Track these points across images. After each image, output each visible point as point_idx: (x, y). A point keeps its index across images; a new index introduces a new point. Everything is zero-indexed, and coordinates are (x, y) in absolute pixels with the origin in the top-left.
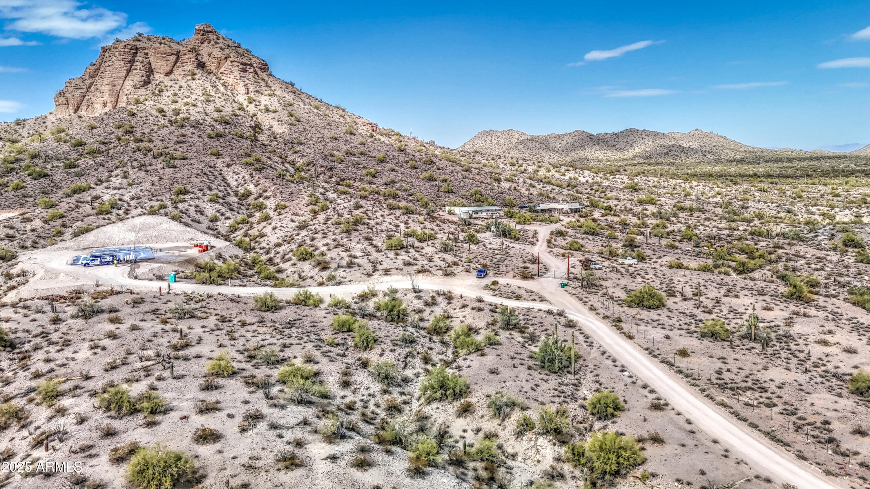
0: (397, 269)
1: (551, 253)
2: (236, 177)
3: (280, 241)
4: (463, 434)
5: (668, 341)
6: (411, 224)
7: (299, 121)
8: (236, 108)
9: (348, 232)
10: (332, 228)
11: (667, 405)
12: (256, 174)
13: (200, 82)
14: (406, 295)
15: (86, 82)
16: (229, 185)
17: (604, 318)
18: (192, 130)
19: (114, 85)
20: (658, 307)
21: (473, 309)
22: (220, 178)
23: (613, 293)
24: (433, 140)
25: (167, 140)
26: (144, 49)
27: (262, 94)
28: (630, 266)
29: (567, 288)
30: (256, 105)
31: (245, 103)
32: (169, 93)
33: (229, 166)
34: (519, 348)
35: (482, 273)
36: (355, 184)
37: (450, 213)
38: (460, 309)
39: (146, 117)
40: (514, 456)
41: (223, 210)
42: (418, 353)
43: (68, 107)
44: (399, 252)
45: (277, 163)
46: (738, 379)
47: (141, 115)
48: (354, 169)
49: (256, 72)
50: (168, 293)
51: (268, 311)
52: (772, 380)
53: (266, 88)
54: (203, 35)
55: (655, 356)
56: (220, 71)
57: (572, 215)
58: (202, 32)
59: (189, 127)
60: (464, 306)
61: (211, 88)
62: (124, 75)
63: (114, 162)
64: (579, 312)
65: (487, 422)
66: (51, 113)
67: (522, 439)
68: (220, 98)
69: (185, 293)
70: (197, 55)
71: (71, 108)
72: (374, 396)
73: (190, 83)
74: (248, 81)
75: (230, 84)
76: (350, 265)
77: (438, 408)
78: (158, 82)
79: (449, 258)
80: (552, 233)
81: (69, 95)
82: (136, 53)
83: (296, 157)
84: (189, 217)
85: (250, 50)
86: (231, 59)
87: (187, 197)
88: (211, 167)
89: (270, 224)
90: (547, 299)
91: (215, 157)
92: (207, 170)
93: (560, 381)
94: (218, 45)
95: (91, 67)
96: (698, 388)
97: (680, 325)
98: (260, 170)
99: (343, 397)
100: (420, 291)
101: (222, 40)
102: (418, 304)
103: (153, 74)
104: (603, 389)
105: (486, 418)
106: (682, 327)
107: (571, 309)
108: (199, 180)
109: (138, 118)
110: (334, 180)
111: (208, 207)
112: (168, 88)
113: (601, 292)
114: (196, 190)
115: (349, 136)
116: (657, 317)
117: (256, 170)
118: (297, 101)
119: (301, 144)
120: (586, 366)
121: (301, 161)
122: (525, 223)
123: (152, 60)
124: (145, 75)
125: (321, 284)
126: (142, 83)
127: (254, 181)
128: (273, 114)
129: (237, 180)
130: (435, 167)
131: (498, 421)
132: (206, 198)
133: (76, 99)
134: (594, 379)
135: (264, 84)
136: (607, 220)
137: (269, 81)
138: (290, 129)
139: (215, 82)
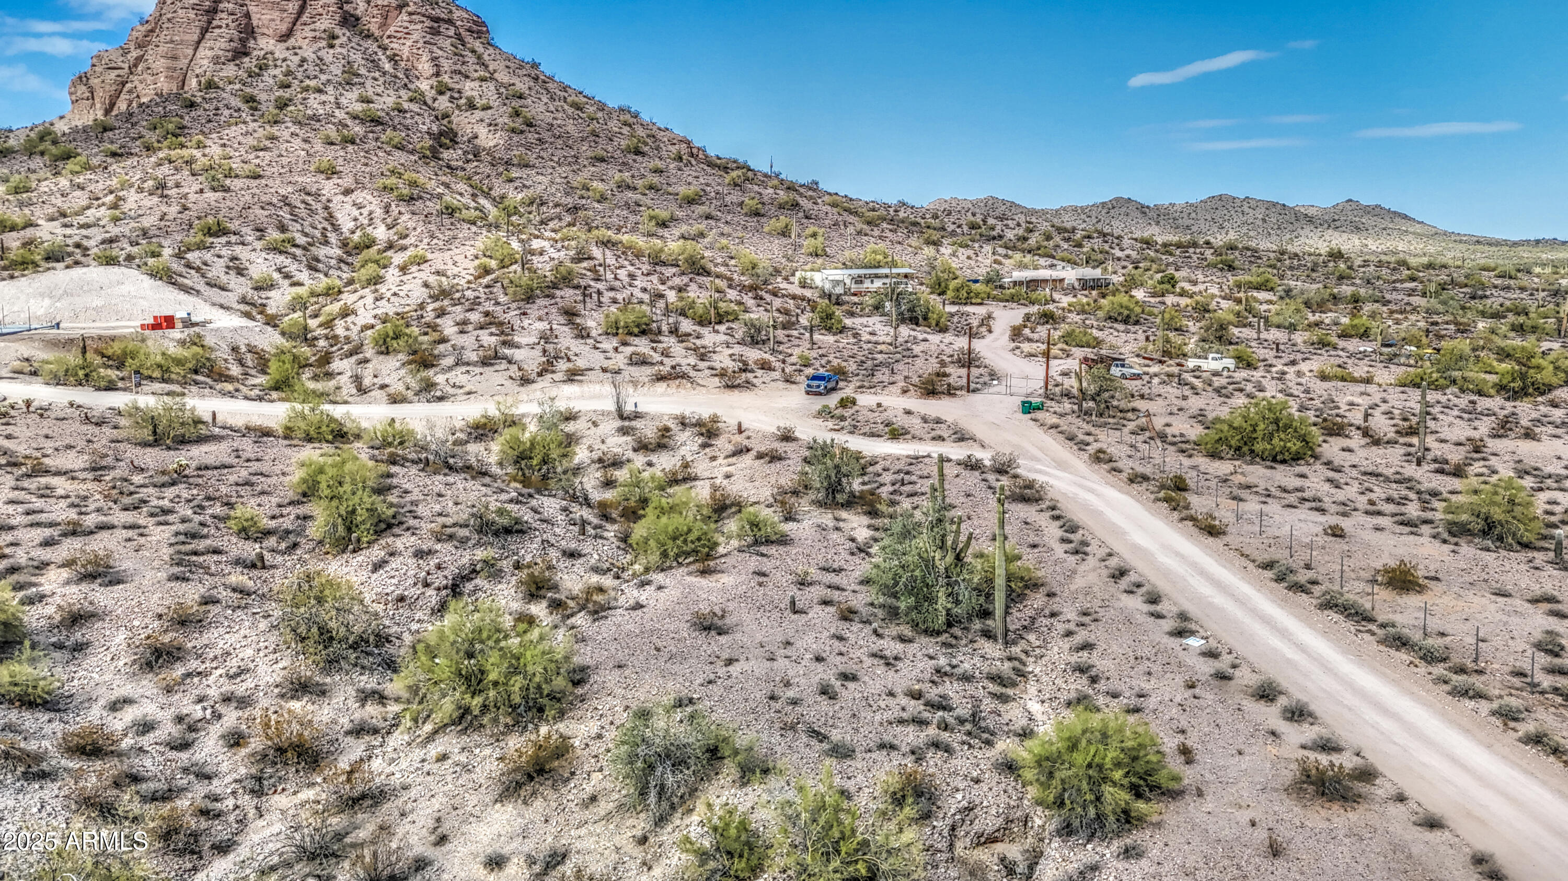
0: (604, 370)
1: (1017, 352)
2: (356, 213)
5: (1339, 546)
6: (693, 292)
8: (405, 97)
9: (529, 298)
11: (1367, 775)
12: (397, 206)
13: (344, 51)
14: (595, 424)
15: (129, 56)
16: (336, 228)
17: (1131, 481)
18: (294, 129)
19: (175, 58)
20: (1297, 458)
21: (760, 456)
22: (320, 214)
23: (1168, 425)
25: (236, 145)
27: (467, 77)
28: (1216, 374)
29: (1039, 415)
30: (452, 97)
31: (430, 92)
32: (277, 72)
33: (347, 192)
34: (845, 555)
35: (817, 381)
37: (803, 284)
38: (727, 457)
39: (217, 109)
41: (292, 267)
43: (93, 104)
44: (631, 339)
45: (461, 194)
47: (207, 106)
48: (625, 212)
49: (459, 37)
51: (156, 444)
53: (478, 67)
55: (1298, 588)
56: (388, 33)
57: (1084, 292)
59: (290, 124)
60: (740, 451)
61: (363, 62)
62: (196, 38)
63: (109, 183)
64: (1061, 465)
65: (600, 827)
66: (62, 118)
68: (376, 79)
71: (98, 106)
72: (244, 702)
73: (322, 53)
74: (440, 53)
75: (405, 57)
76: (490, 361)
77: (445, 758)
78: (263, 53)
79: (753, 355)
80: (1027, 317)
81: (96, 81)
83: (508, 189)
84: (203, 276)
86: (409, 9)
87: (224, 240)
90: (979, 436)
91: (323, 176)
92: (295, 200)
93: (942, 661)
95: (140, 28)
97: (1372, 503)
98: (410, 200)
100: (637, 416)
102: (619, 445)
103: (255, 39)
104: (1101, 700)
105: (604, 806)
106: (1379, 507)
107: (1038, 460)
108: (266, 213)
109: (200, 112)
111: (260, 260)
112: (279, 63)
113: (1131, 426)
114: (247, 230)
116: (1298, 482)
117: (401, 199)
118: (537, 92)
119: (527, 166)
120: (1053, 615)
121: (520, 196)
122: (967, 302)
123: (252, 9)
124: (236, 38)
126: (230, 55)
127: (389, 220)
128: (482, 113)
129: (356, 220)
131: (640, 823)
132: (262, 245)
133: (107, 88)
134: (1074, 658)
135: (471, 59)
136: (1164, 303)
137: (486, 57)
138: (510, 139)
139: (376, 53)
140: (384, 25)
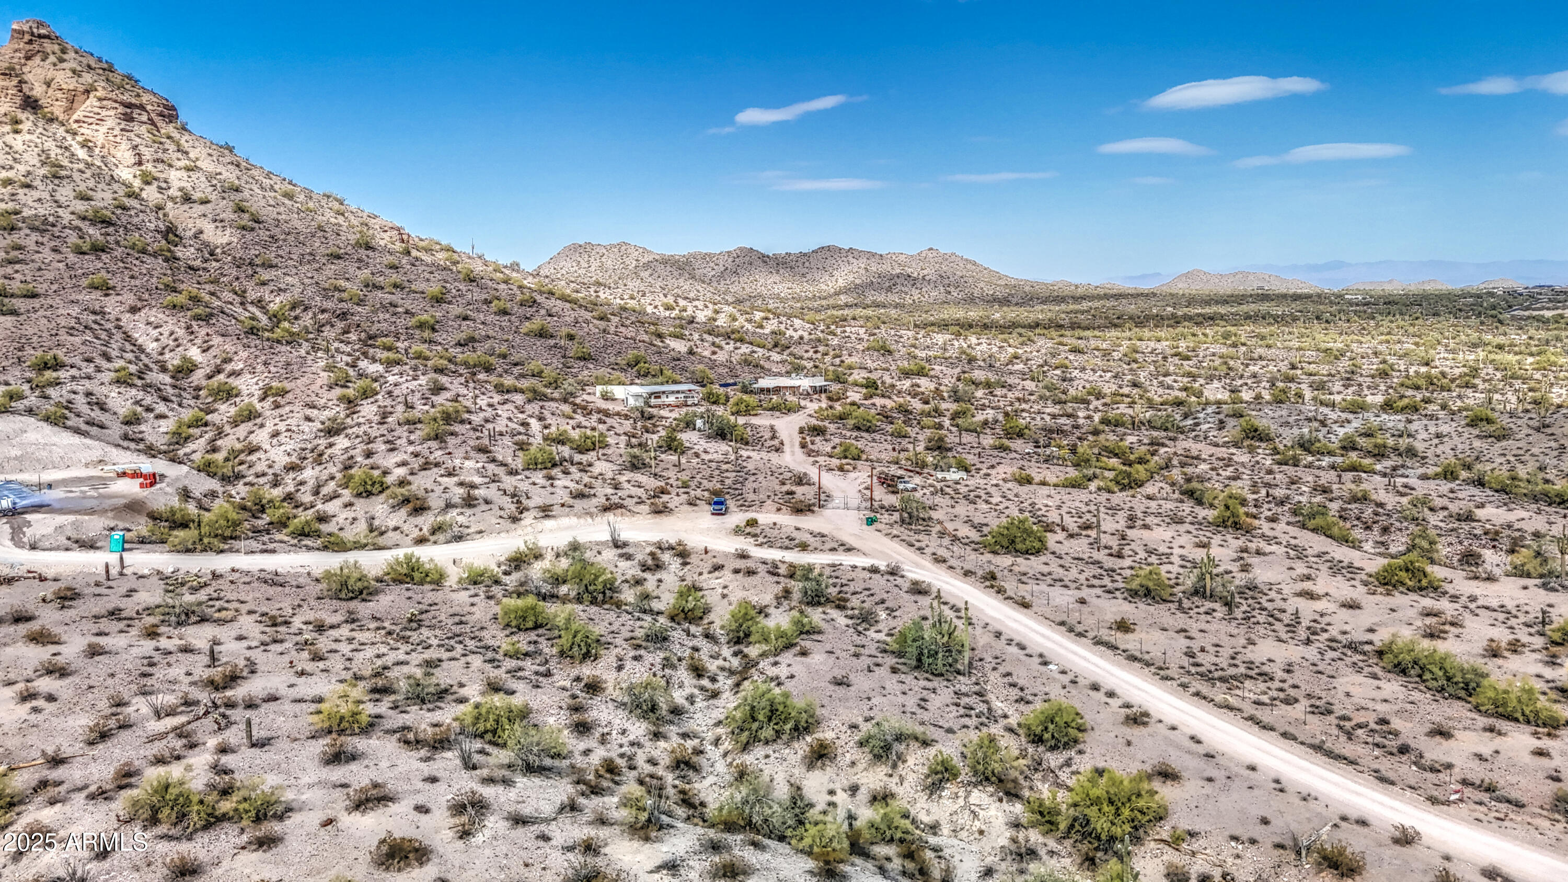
0: (562, 505)
1: (819, 466)
2: (155, 333)
3: (294, 459)
4: (829, 798)
5: (1086, 608)
6: (551, 420)
7: (258, 222)
8: (121, 193)
9: (438, 438)
10: (402, 431)
11: (1146, 714)
13: (33, 137)
14: (599, 553)
16: (142, 350)
17: (965, 575)
18: (35, 236)
20: (1037, 552)
21: (737, 571)
22: (118, 336)
23: (956, 530)
24: (518, 261)
27: (170, 166)
28: (957, 483)
29: (877, 525)
31: (137, 183)
33: (134, 310)
34: (854, 636)
35: (719, 506)
36: (399, 344)
37: (606, 397)
38: (710, 572)
40: (934, 828)
42: (680, 660)
44: (551, 472)
45: (231, 303)
46: (1223, 662)
48: (387, 316)
49: (153, 123)
50: (121, 574)
51: (352, 599)
52: (1270, 660)
53: (179, 155)
54: (30, 42)
55: (1080, 635)
56: (75, 117)
57: (816, 396)
58: (27, 37)
59: (27, 231)
60: (717, 568)
61: (59, 151)
64: (920, 566)
65: (864, 773)
67: (940, 797)
68: (83, 172)
69: (159, 572)
70: (20, 82)
72: (639, 745)
74: (138, 140)
75: (99, 144)
76: (469, 502)
77: (767, 756)
79: (647, 480)
80: (801, 430)
83: (265, 293)
85: (137, 76)
86: (98, 94)
87: (63, 374)
88: (94, 313)
89: (262, 426)
90: (854, 545)
91: (99, 293)
93: (953, 688)
94: (64, 65)
96: (1175, 683)
97: (1087, 579)
98: (206, 319)
99: (587, 752)
100: (626, 545)
101: (73, 55)
102: (629, 569)
105: (861, 766)
106: (1092, 582)
110: (353, 337)
113: (935, 530)
114: (77, 361)
115: (363, 252)
116: (1047, 568)
117: (197, 318)
118: (247, 183)
119: (271, 266)
120: (981, 660)
122: (747, 413)
125: (421, 541)
127: (198, 341)
128: (202, 207)
130: (543, 312)
131: (886, 770)
132: (107, 376)
134: (1005, 680)
135: (172, 147)
136: (874, 405)
137: (183, 142)
138: (243, 236)
139: (64, 138)
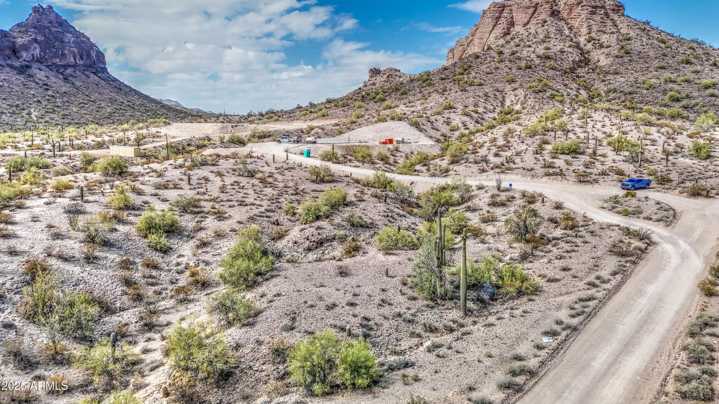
2: (514, 98)
7: (628, 53)
12: (530, 95)
13: (548, 28)
15: (468, 40)
16: (502, 105)
19: (482, 39)
26: (510, 6)
30: (594, 43)
32: (517, 40)
33: (515, 90)
41: (469, 122)
47: (483, 58)
49: (606, 14)
53: (612, 27)
56: (571, 17)
61: (555, 31)
62: (490, 30)
68: (557, 39)
70: (552, 4)
73: (538, 30)
78: (515, 32)
81: (456, 51)
82: (503, 10)
84: (432, 125)
86: (583, 4)
87: (449, 111)
88: (499, 91)
91: (508, 83)
92: (491, 94)
103: (514, 27)
108: (474, 99)
111: (458, 119)
112: (520, 36)
118: (641, 36)
119: (617, 74)
121: (605, 88)
123: (514, 14)
124: (506, 27)
126: (502, 35)
127: (524, 101)
128: (605, 49)
129: (512, 102)
135: (610, 24)
138: (614, 61)
139: (563, 27)
140: (570, 13)
